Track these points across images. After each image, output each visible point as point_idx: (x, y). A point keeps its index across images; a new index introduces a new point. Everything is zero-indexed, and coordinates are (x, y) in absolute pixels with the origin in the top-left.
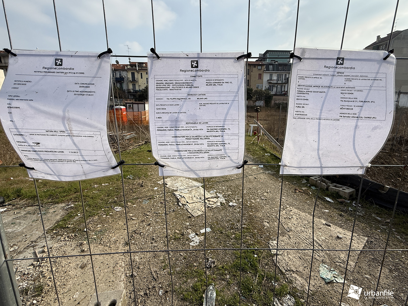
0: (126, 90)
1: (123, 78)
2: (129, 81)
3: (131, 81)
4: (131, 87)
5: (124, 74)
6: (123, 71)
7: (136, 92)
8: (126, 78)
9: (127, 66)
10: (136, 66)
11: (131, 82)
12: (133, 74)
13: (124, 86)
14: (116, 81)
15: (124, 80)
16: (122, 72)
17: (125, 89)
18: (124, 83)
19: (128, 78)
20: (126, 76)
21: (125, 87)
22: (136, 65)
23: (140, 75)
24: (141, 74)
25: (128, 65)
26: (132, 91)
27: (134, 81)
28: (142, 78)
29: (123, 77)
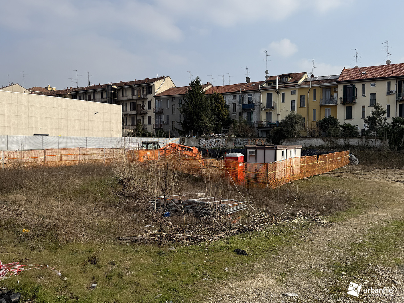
0: (256, 123)
1: (254, 104)
2: (262, 109)
3: (264, 107)
4: (264, 117)
5: (255, 98)
6: (255, 93)
7: (271, 125)
8: (258, 104)
9: (262, 85)
10: (276, 83)
11: (265, 110)
12: (269, 97)
13: (254, 116)
14: (243, 110)
15: (255, 106)
16: (252, 94)
17: (254, 122)
18: (254, 112)
19: (261, 103)
20: (258, 100)
21: (254, 119)
22: (276, 80)
23: (280, 97)
24: (283, 94)
25: (263, 82)
26: (265, 124)
27: (270, 107)
28: (283, 101)
29: (254, 102)
